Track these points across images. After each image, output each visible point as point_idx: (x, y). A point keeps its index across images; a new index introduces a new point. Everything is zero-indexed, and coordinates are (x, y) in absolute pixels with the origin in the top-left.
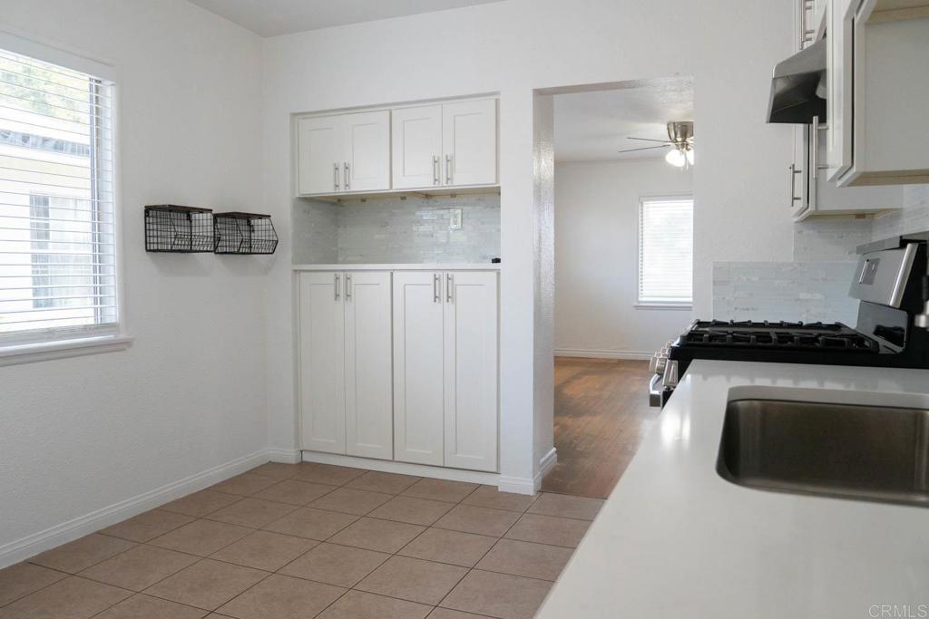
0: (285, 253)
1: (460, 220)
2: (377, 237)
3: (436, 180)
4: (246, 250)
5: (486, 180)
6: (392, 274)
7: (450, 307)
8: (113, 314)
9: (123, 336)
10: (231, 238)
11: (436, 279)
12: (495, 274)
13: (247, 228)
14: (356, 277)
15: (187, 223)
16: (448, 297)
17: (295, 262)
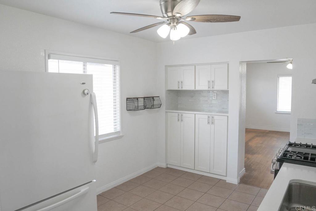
0: (163, 107)
1: (216, 96)
2: (190, 100)
3: (209, 87)
4: (152, 107)
5: (225, 88)
6: (195, 114)
7: (213, 126)
10: (149, 104)
11: (208, 117)
12: (227, 117)
13: (153, 100)
14: (184, 115)
15: (137, 101)
16: (212, 123)
17: (166, 109)
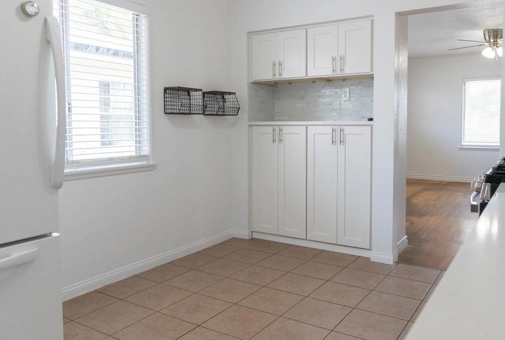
0: (244, 115)
1: (348, 95)
2: (298, 105)
3: (333, 71)
4: (221, 113)
5: (365, 70)
6: (307, 127)
7: (341, 147)
8: (146, 150)
9: (151, 162)
10: (213, 107)
11: (333, 130)
12: (370, 127)
13: (222, 100)
14: (285, 129)
15: (188, 97)
16: (341, 141)
17: (249, 120)
